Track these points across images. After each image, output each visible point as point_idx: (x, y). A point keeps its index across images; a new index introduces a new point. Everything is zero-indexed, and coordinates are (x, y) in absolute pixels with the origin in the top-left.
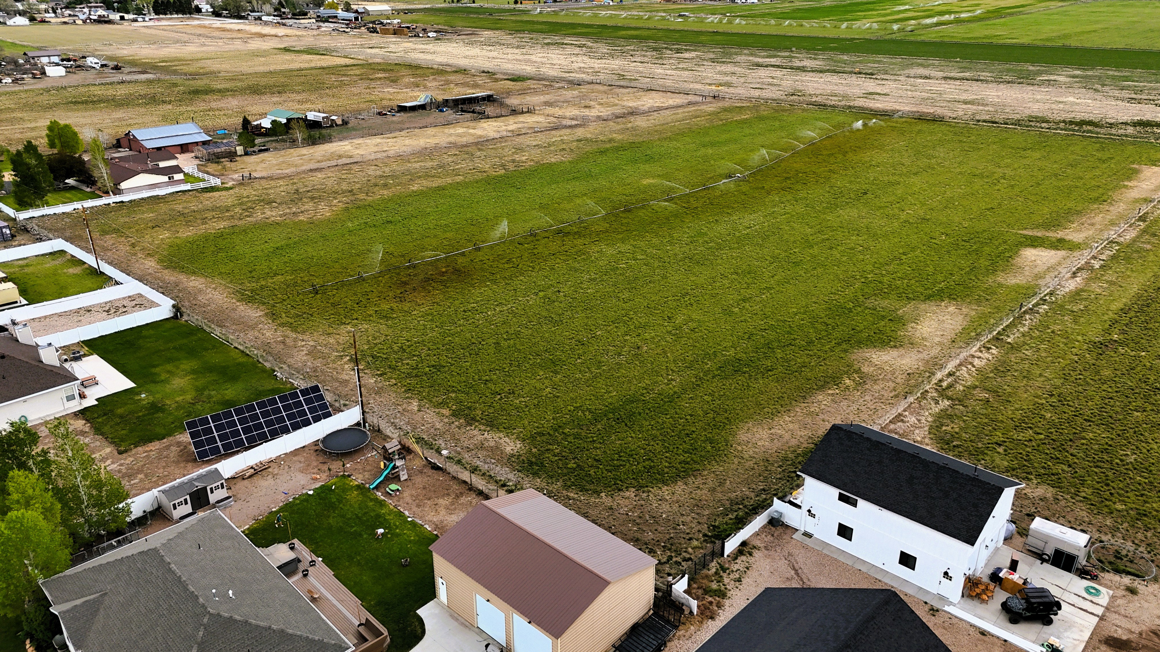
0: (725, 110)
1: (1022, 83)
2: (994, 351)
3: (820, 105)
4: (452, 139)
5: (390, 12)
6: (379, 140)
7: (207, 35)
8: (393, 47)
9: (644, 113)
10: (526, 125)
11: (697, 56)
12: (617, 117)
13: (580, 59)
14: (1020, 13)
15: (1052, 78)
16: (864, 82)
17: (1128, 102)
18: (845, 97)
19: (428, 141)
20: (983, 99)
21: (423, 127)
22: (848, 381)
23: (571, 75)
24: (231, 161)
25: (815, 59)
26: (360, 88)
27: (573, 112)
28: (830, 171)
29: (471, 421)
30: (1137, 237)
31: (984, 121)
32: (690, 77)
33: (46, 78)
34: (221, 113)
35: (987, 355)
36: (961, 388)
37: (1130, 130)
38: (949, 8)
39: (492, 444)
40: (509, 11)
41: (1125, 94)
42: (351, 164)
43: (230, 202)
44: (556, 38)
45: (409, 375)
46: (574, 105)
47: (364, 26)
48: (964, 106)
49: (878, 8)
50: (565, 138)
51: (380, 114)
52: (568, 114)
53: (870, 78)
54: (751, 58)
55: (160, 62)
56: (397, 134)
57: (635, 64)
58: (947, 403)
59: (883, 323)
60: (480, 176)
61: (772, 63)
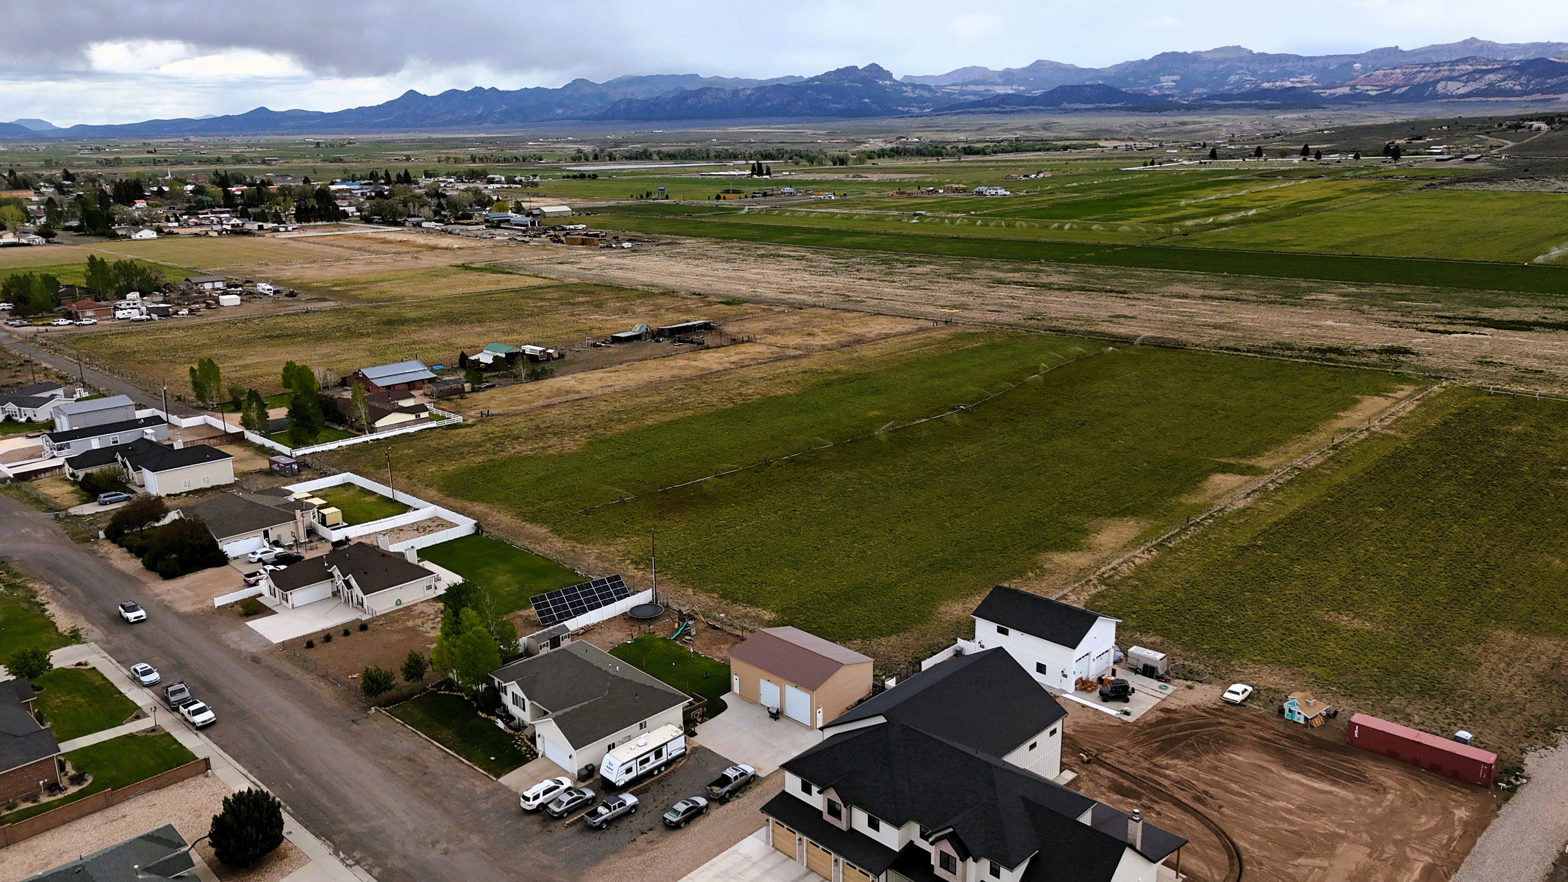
0: (958, 337)
1: (1285, 304)
2: (1154, 553)
3: (1059, 331)
4: (675, 372)
5: (570, 213)
6: (601, 375)
7: (366, 247)
8: (585, 263)
9: (871, 341)
10: (748, 356)
11: (932, 271)
12: (843, 346)
13: (799, 275)
14: (1321, 209)
15: (1321, 297)
16: (1113, 302)
17: (1390, 326)
18: (1089, 321)
19: (651, 374)
20: (1235, 323)
21: (643, 360)
22: (1030, 574)
23: (791, 296)
24: (462, 398)
25: (1065, 273)
26: (563, 315)
27: (795, 340)
28: (1054, 403)
29: (735, 601)
30: (1321, 464)
31: (1227, 349)
32: (921, 298)
33: (222, 309)
34: (428, 346)
35: (1147, 556)
36: (1119, 578)
37: (1375, 358)
38: (1237, 202)
39: (754, 614)
40: (711, 209)
41: (1392, 316)
42: (581, 399)
43: (478, 438)
44: (771, 247)
45: (681, 572)
46: (797, 332)
47: (544, 233)
48: (1213, 331)
49: (1154, 202)
50: (790, 369)
51: (594, 345)
52: (791, 343)
53: (1121, 297)
54: (992, 273)
55: (333, 286)
56: (618, 367)
57: (861, 281)
58: (1104, 587)
59: (1069, 533)
60: (710, 410)
61: (1016, 280)
